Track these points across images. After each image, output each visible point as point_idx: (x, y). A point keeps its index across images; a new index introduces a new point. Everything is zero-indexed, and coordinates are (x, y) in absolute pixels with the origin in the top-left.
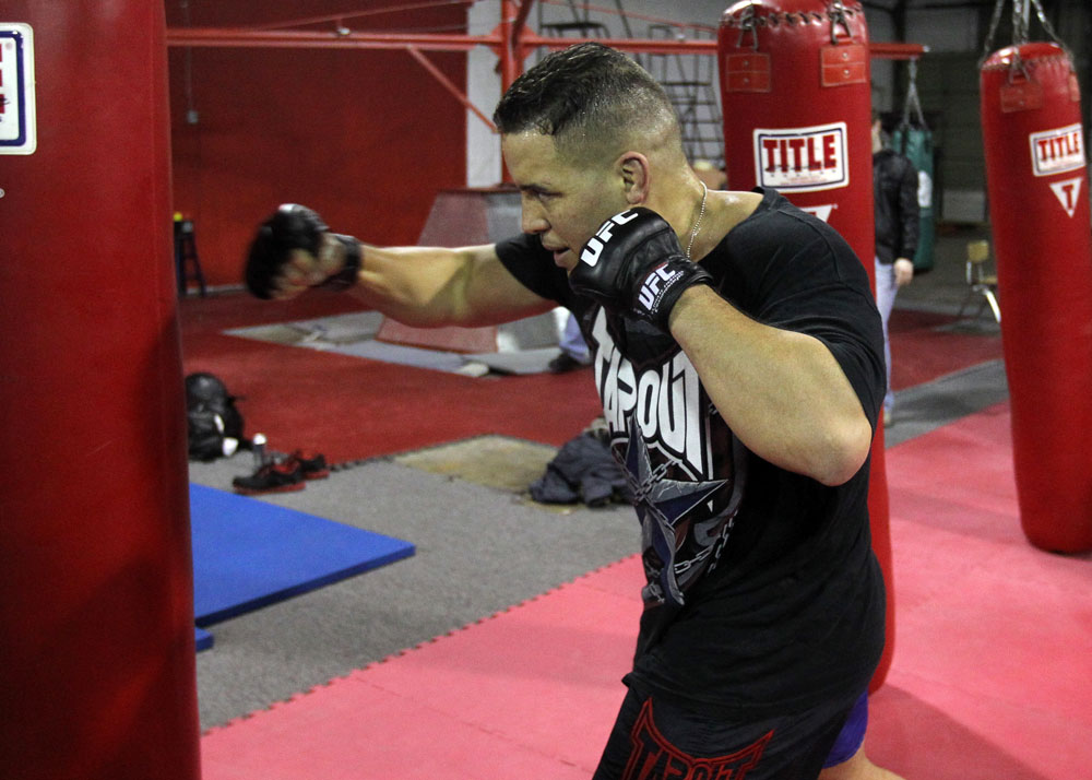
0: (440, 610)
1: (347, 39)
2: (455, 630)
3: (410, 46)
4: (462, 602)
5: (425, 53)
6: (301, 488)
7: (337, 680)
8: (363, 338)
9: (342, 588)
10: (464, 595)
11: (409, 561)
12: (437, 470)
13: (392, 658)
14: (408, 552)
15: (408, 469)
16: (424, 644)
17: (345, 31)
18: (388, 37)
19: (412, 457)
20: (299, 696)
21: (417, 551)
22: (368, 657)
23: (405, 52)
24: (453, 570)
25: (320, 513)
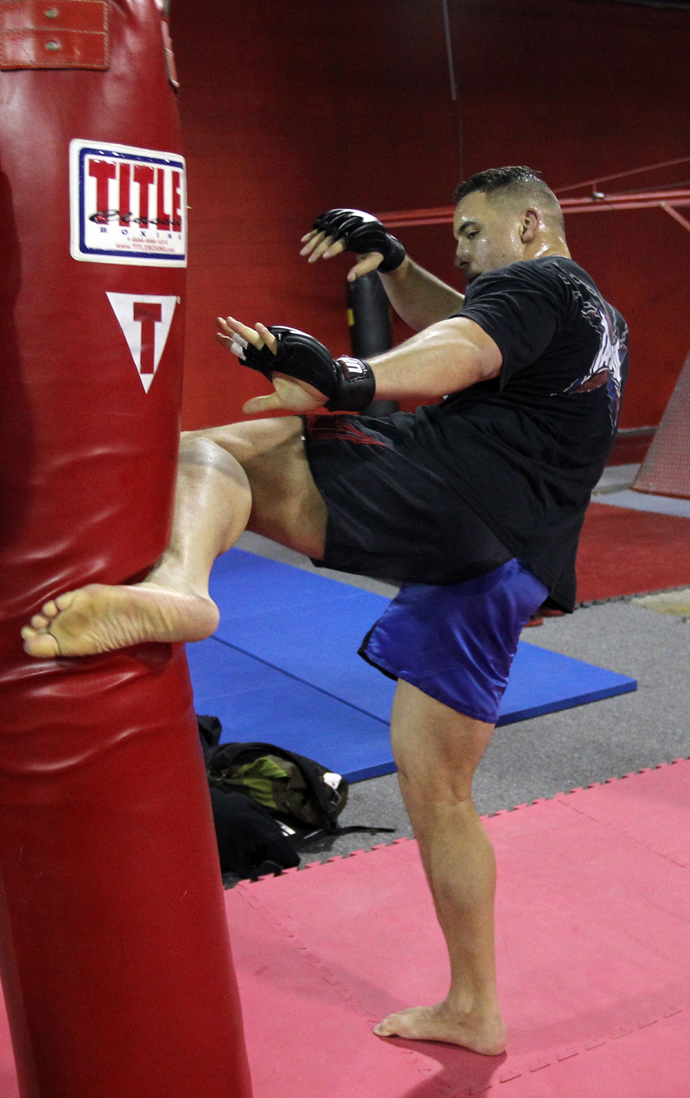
0: (653, 743)
1: (603, 202)
2: (664, 764)
3: (663, 203)
4: (676, 738)
5: (676, 209)
6: (540, 624)
7: (541, 800)
8: (619, 488)
9: (563, 716)
10: (680, 731)
11: (629, 696)
12: (672, 612)
13: (597, 785)
14: (631, 687)
15: (643, 611)
16: (631, 774)
17: (601, 195)
18: (641, 196)
19: (649, 599)
20: (503, 812)
21: (639, 687)
22: (574, 782)
23: (660, 209)
24: (673, 707)
25: (552, 648)
